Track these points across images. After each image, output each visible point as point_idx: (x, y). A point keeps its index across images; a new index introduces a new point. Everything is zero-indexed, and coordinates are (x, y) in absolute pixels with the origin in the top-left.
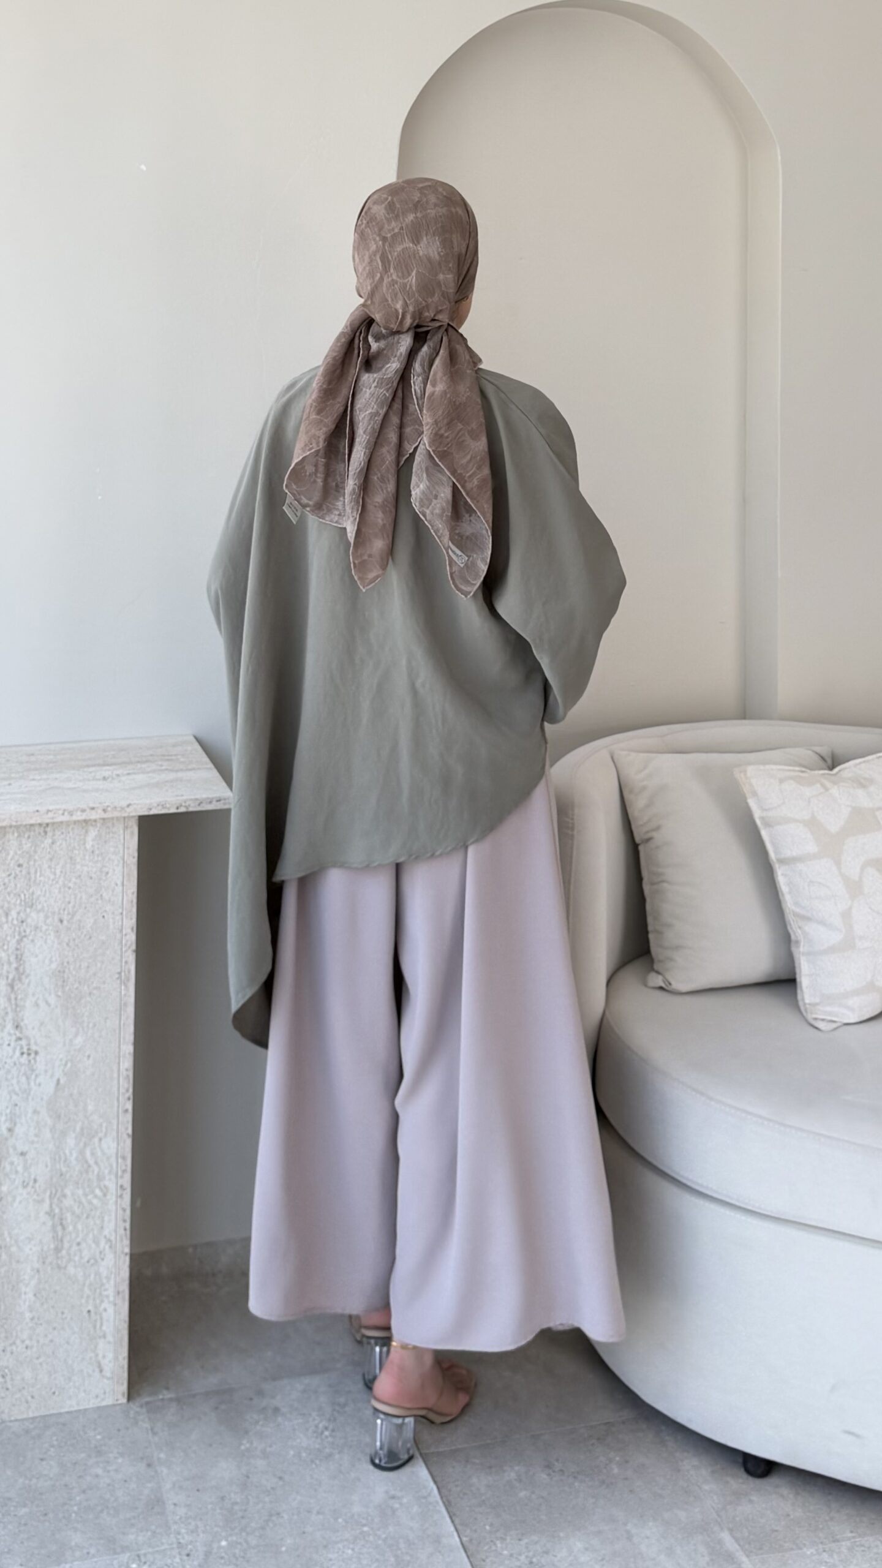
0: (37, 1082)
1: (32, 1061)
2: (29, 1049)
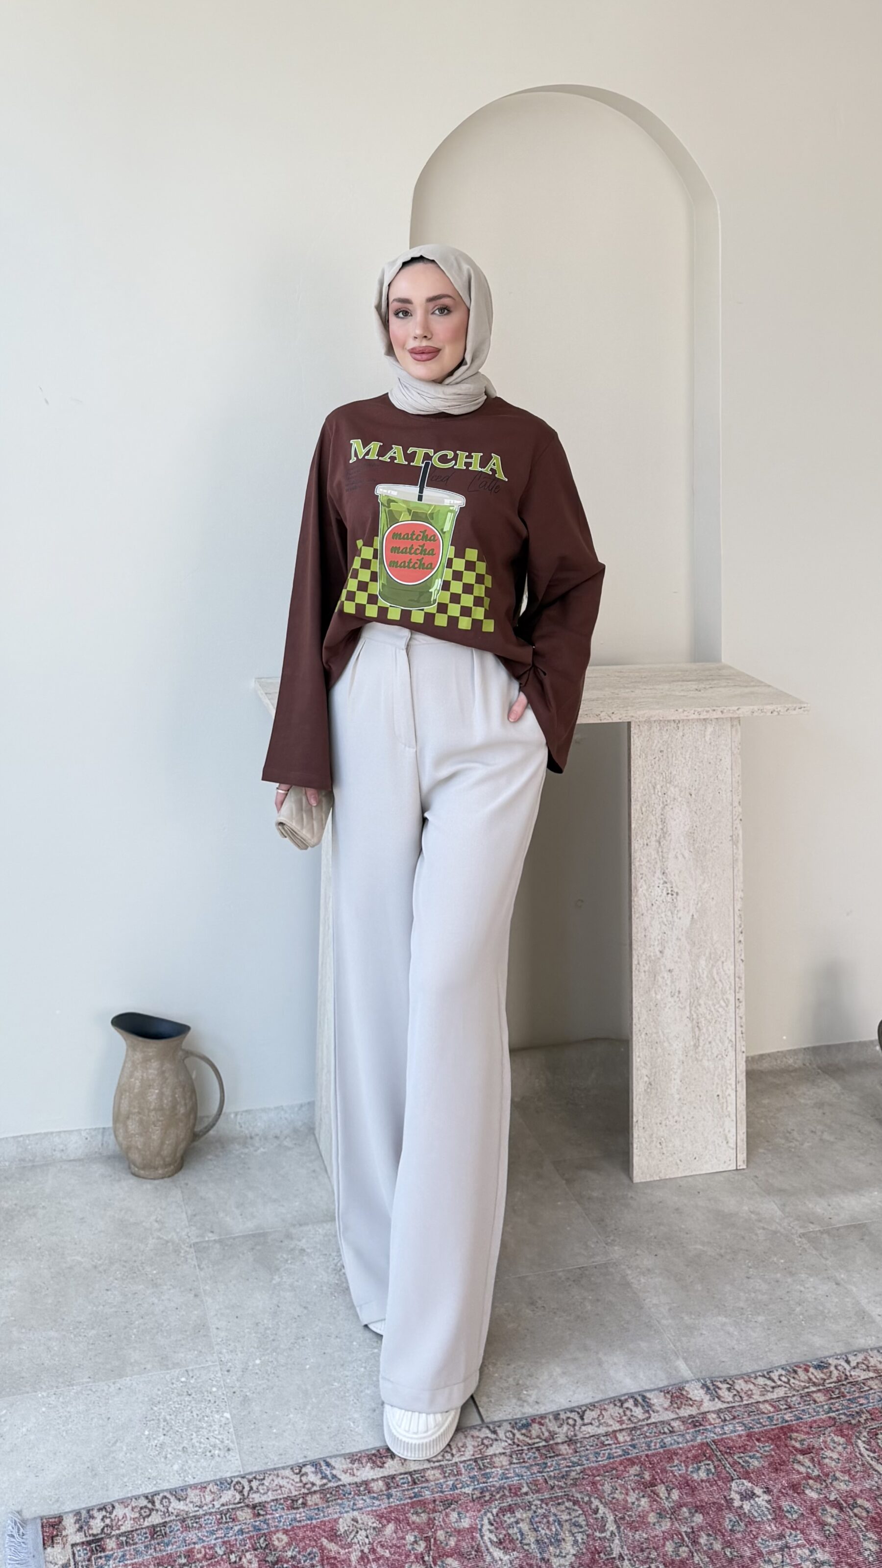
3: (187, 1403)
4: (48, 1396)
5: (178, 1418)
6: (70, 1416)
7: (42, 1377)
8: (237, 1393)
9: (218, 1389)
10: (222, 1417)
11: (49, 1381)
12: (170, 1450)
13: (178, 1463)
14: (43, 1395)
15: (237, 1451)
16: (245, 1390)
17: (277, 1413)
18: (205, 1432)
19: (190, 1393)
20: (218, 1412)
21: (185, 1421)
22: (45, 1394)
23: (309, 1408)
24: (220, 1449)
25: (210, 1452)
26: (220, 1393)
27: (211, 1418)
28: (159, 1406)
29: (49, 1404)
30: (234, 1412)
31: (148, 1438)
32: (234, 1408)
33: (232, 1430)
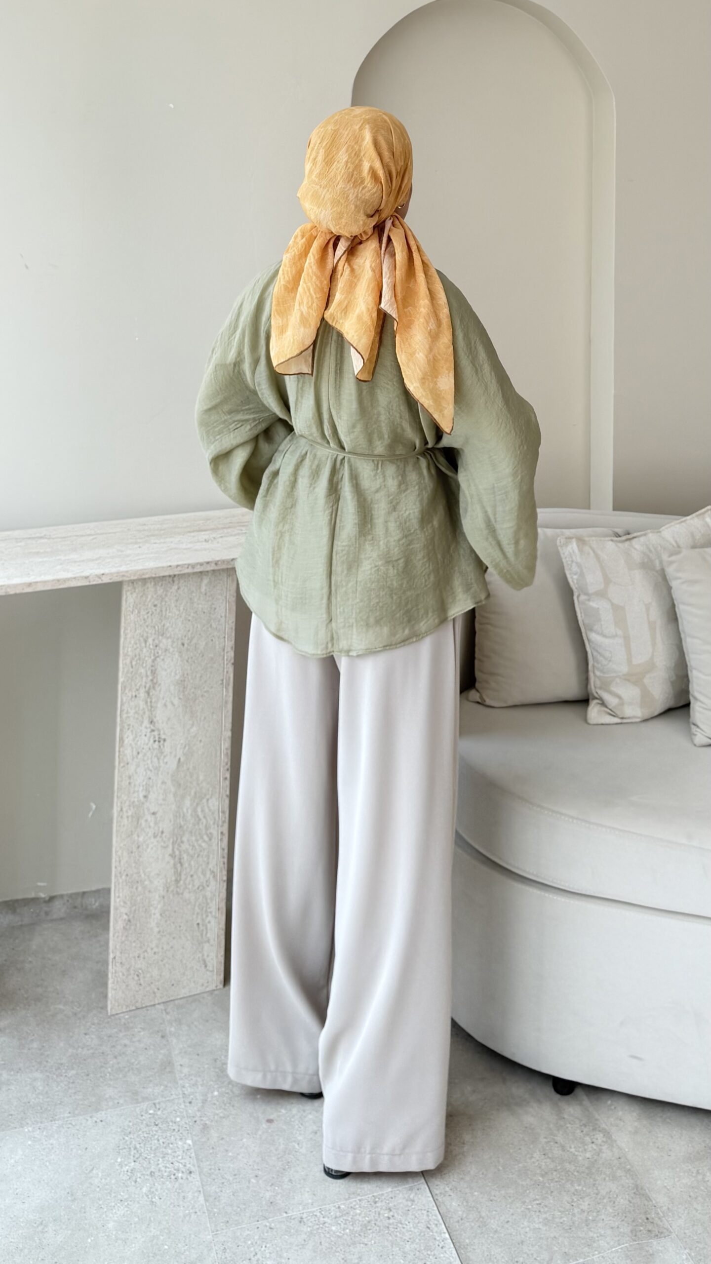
0: (165, 761)
1: (162, 747)
2: (159, 738)
3: (154, 1132)
4: (33, 1131)
5: (147, 1146)
6: (52, 1148)
7: (28, 1114)
8: (198, 1122)
9: (181, 1119)
10: (185, 1143)
11: (34, 1118)
12: (139, 1175)
13: (147, 1186)
14: (29, 1130)
15: (198, 1173)
16: (204, 1119)
17: (232, 1138)
18: (170, 1158)
19: (157, 1123)
20: (181, 1139)
21: (153, 1149)
22: (30, 1129)
23: (260, 1132)
24: (183, 1172)
25: (174, 1175)
26: (183, 1123)
27: (175, 1145)
28: (130, 1136)
29: (34, 1137)
30: (196, 1138)
31: (121, 1165)
32: (195, 1135)
33: (193, 1155)
